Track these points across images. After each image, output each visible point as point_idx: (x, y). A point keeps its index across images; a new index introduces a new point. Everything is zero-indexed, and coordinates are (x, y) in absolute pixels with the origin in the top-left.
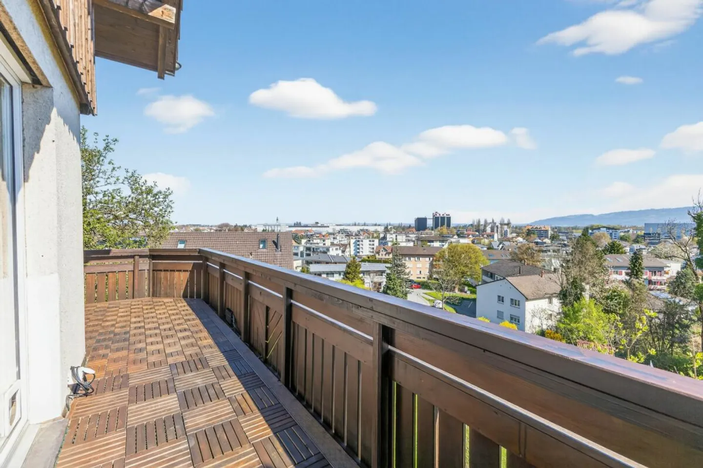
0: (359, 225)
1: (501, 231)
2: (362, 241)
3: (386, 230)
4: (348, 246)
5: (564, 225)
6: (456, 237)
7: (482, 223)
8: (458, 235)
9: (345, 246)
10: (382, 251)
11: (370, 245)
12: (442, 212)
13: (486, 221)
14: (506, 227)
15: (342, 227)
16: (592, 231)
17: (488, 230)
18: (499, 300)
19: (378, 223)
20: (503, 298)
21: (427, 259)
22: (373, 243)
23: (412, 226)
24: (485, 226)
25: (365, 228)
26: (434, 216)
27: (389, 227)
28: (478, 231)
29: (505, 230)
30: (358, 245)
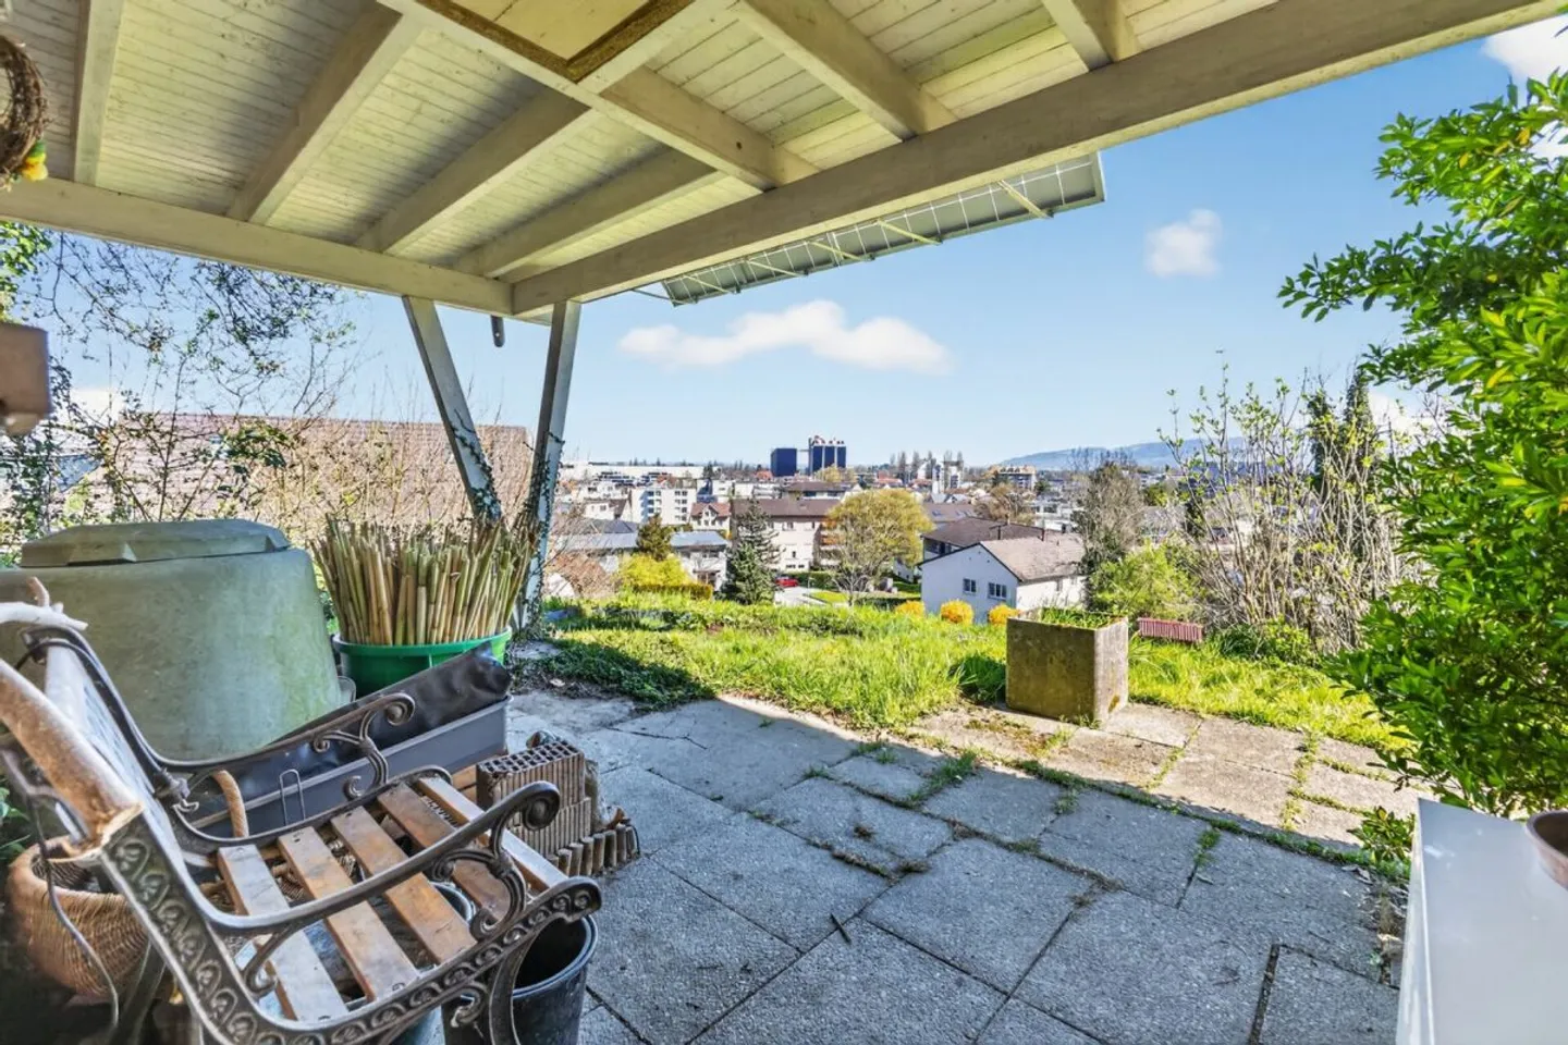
0: (644, 464)
1: (946, 477)
2: (659, 493)
3: (709, 473)
4: (627, 504)
5: (1055, 467)
6: (857, 487)
7: (909, 461)
8: (863, 485)
9: (622, 503)
10: (706, 514)
11: (678, 501)
12: (828, 438)
13: (916, 456)
14: (954, 471)
15: (606, 469)
17: (921, 473)
18: (967, 589)
19: (688, 461)
20: (974, 583)
21: (809, 525)
22: (684, 498)
23: (764, 466)
24: (916, 465)
25: (661, 470)
26: (811, 445)
27: (715, 469)
28: (901, 476)
29: (953, 474)
30: (651, 502)
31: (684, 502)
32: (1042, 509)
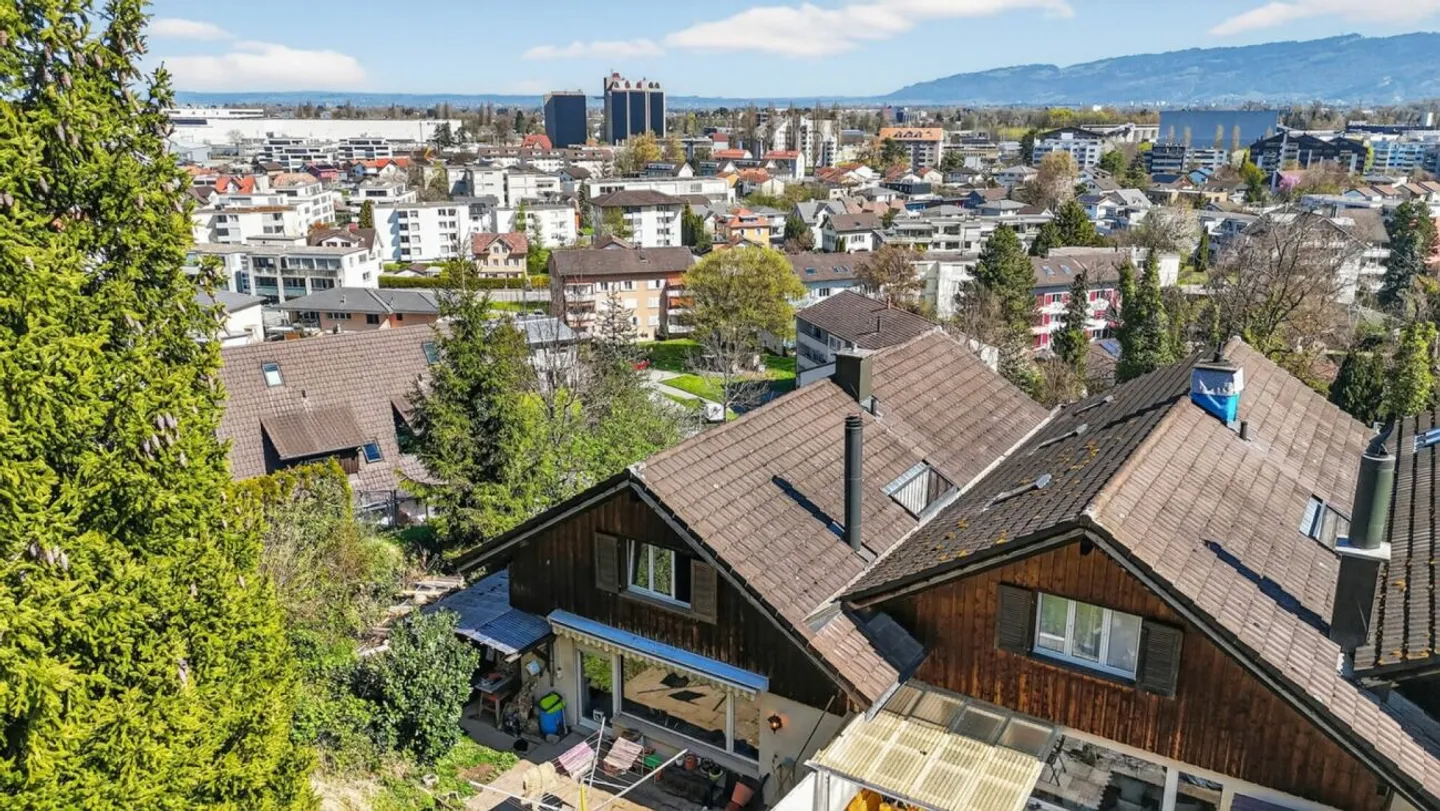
1: (815, 148)
2: (415, 214)
6: (686, 171)
8: (692, 162)
10: (496, 249)
11: (442, 224)
12: (632, 79)
14: (826, 125)
16: (1042, 141)
17: (780, 138)
21: (652, 284)
22: (452, 219)
26: (606, 91)
28: (749, 144)
29: (825, 139)
30: (404, 227)
31: (453, 224)
32: (941, 231)
